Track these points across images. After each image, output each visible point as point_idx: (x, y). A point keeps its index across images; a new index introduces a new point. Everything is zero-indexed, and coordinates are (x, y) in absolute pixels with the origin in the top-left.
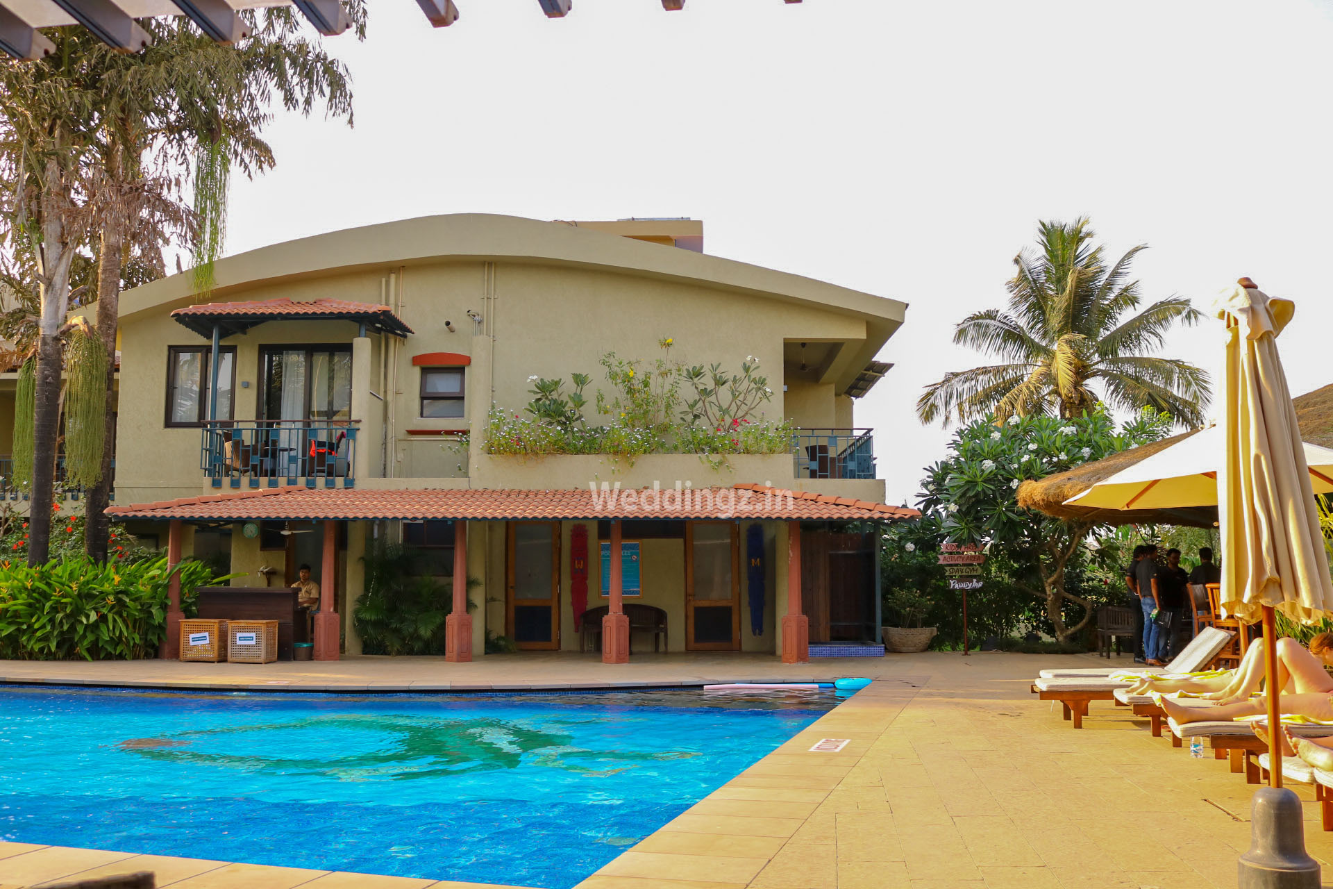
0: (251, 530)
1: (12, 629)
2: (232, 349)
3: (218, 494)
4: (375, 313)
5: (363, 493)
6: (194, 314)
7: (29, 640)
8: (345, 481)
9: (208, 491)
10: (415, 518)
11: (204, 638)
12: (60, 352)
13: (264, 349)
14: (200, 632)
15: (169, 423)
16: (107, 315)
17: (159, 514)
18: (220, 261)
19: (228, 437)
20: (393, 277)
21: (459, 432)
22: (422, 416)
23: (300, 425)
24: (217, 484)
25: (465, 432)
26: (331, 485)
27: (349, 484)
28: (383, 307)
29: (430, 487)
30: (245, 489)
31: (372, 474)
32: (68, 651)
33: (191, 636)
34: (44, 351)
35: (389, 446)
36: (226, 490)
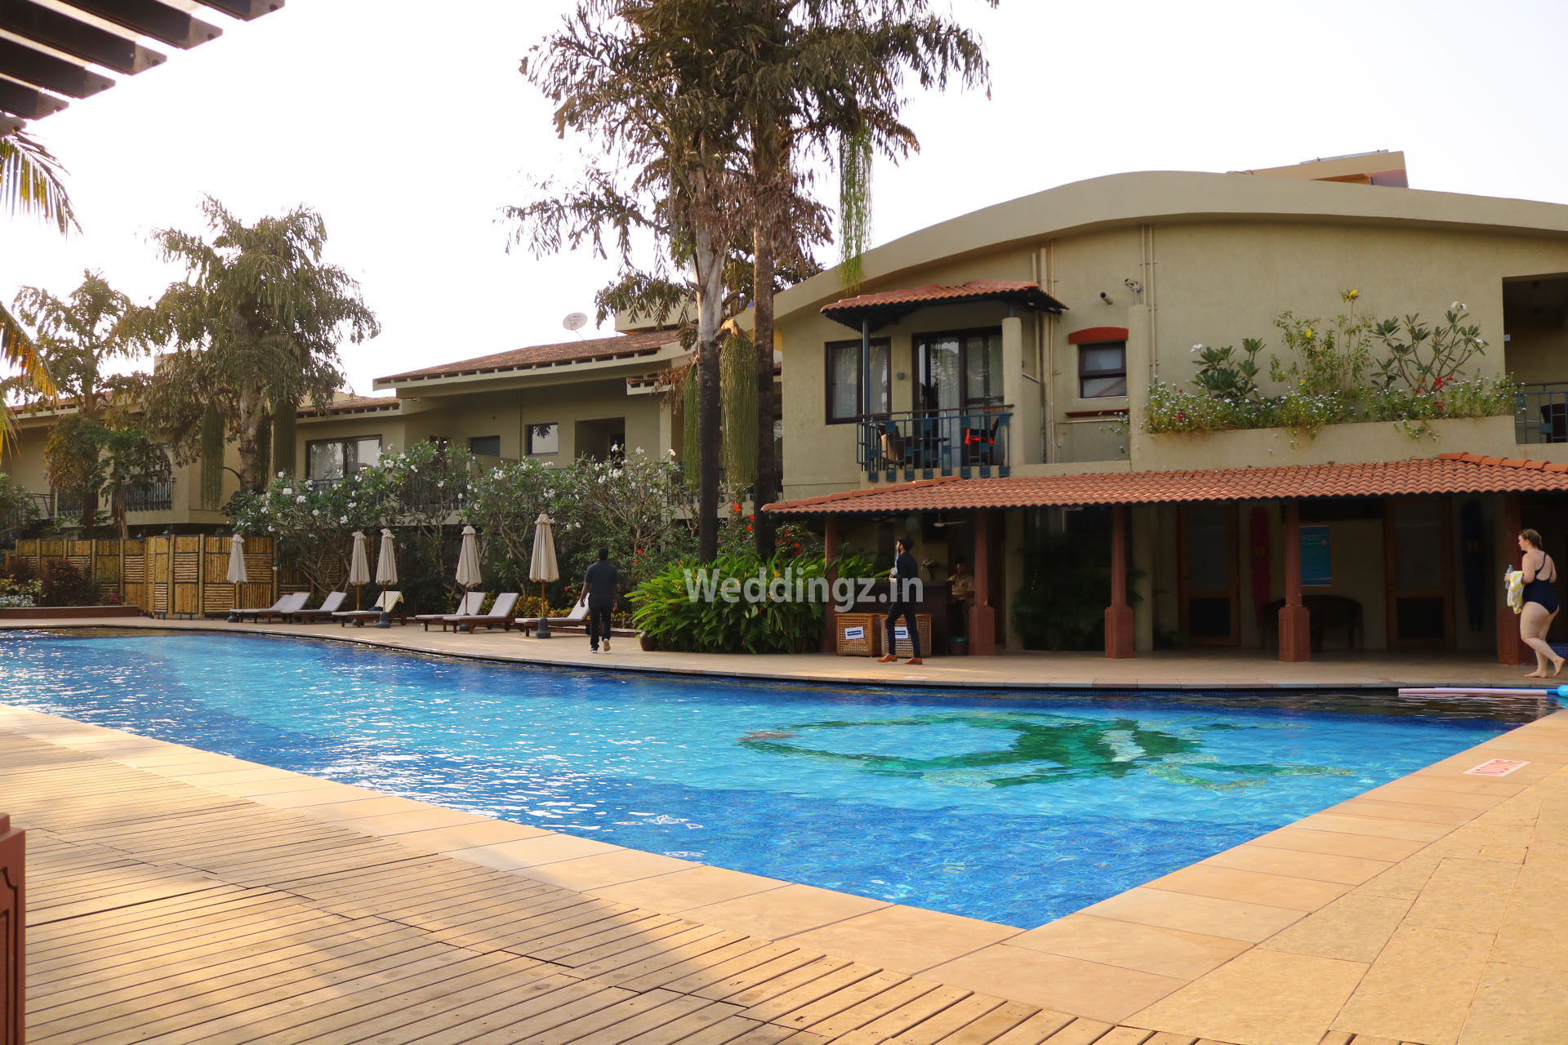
0: (912, 523)
1: (685, 623)
2: (885, 342)
3: (872, 487)
4: (1021, 290)
5: (1018, 481)
6: (842, 308)
7: (700, 634)
8: (1000, 469)
9: (866, 486)
10: (1076, 505)
11: (859, 632)
12: (717, 357)
13: (916, 340)
14: (855, 626)
15: (831, 420)
16: (763, 317)
17: (812, 509)
18: (869, 252)
19: (883, 430)
20: (1043, 251)
21: (1119, 411)
22: (1082, 396)
23: (957, 413)
24: (873, 478)
25: (1126, 412)
26: (985, 474)
27: (1005, 472)
28: (1033, 283)
29: (1089, 472)
30: (901, 481)
31: (1028, 460)
32: (733, 646)
33: (847, 630)
34: (702, 357)
35: (1048, 431)
36: (883, 484)
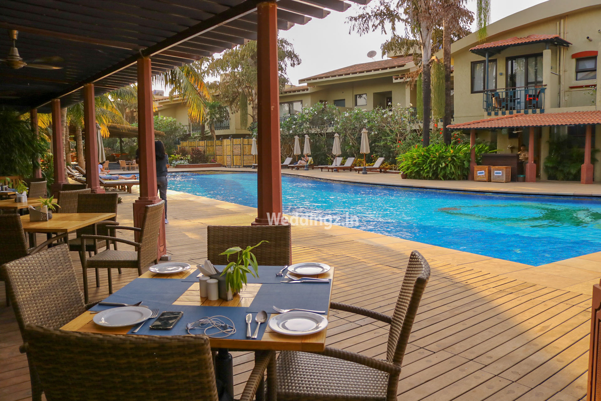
0: (504, 132)
1: (418, 169)
2: (495, 61)
3: (489, 118)
4: (552, 38)
5: (547, 115)
6: (478, 49)
7: (423, 173)
8: (540, 110)
9: (487, 118)
10: (571, 124)
11: (482, 173)
12: (429, 70)
13: (507, 59)
14: (481, 170)
15: (473, 92)
16: (447, 54)
17: (465, 127)
18: (489, 25)
19: (493, 96)
20: (562, 21)
21: (592, 86)
22: (577, 80)
23: (523, 88)
24: (489, 114)
25: (595, 86)
26: (534, 112)
27: (542, 111)
28: (558, 35)
29: (578, 111)
30: (500, 115)
31: (552, 106)
32: (435, 177)
33: (478, 172)
34: (424, 70)
35: (561, 94)
36: (493, 116)
